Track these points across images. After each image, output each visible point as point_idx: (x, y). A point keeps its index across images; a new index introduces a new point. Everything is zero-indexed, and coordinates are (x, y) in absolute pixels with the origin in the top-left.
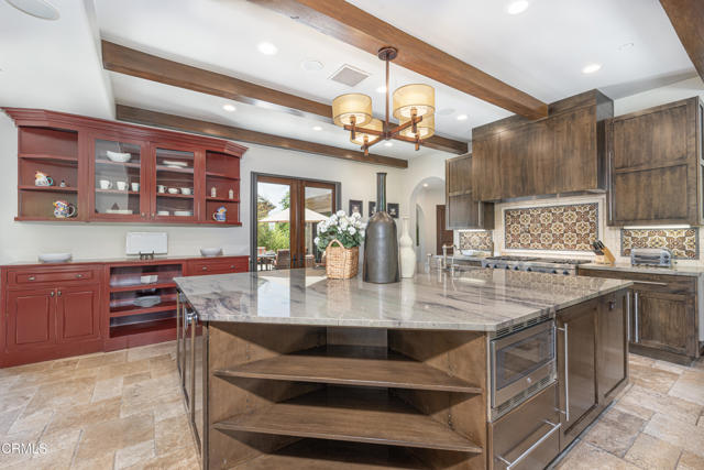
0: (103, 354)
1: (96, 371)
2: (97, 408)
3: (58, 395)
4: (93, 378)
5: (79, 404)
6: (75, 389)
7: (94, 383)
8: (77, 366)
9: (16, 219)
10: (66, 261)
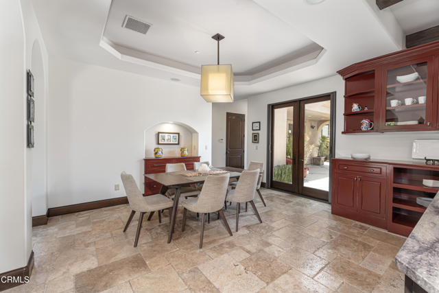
0: (386, 232)
1: (375, 243)
2: (360, 273)
3: (346, 246)
4: (370, 247)
5: (352, 261)
6: (356, 248)
7: (369, 251)
8: (366, 232)
9: (343, 133)
10: (366, 159)
